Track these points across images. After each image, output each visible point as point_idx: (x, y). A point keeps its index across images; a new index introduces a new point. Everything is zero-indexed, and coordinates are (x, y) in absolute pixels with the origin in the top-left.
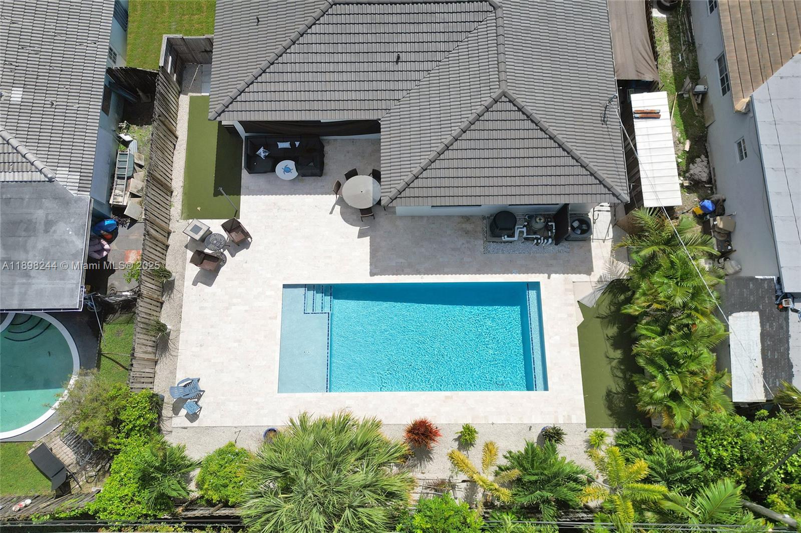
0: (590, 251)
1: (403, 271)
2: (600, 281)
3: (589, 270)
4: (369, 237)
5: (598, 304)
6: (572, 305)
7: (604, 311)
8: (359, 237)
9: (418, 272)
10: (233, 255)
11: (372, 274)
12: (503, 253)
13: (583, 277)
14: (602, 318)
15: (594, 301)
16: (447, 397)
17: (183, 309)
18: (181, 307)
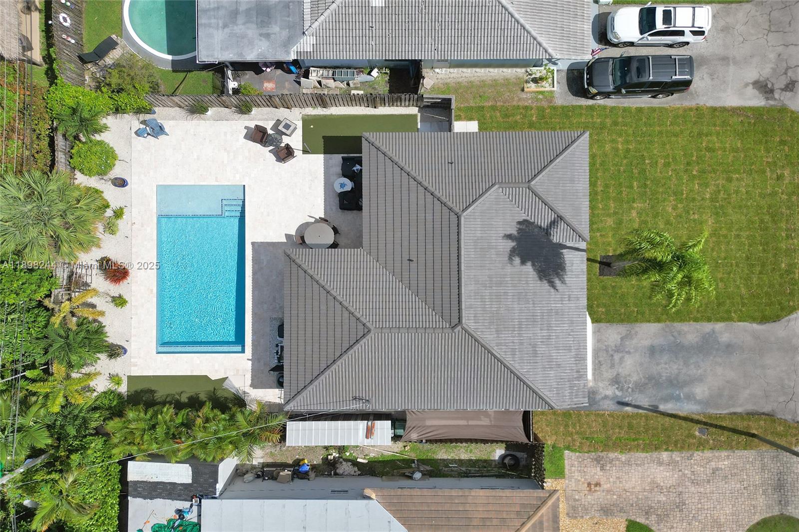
0: (271, 388)
1: (256, 264)
2: (244, 393)
3: (254, 385)
4: (286, 241)
5: (226, 390)
6: (225, 373)
7: (219, 393)
8: (286, 235)
9: (254, 273)
10: (270, 151)
11: (253, 244)
12: (271, 330)
13: (249, 382)
14: (214, 392)
15: (228, 387)
16: (152, 291)
17: (225, 122)
18: (226, 120)
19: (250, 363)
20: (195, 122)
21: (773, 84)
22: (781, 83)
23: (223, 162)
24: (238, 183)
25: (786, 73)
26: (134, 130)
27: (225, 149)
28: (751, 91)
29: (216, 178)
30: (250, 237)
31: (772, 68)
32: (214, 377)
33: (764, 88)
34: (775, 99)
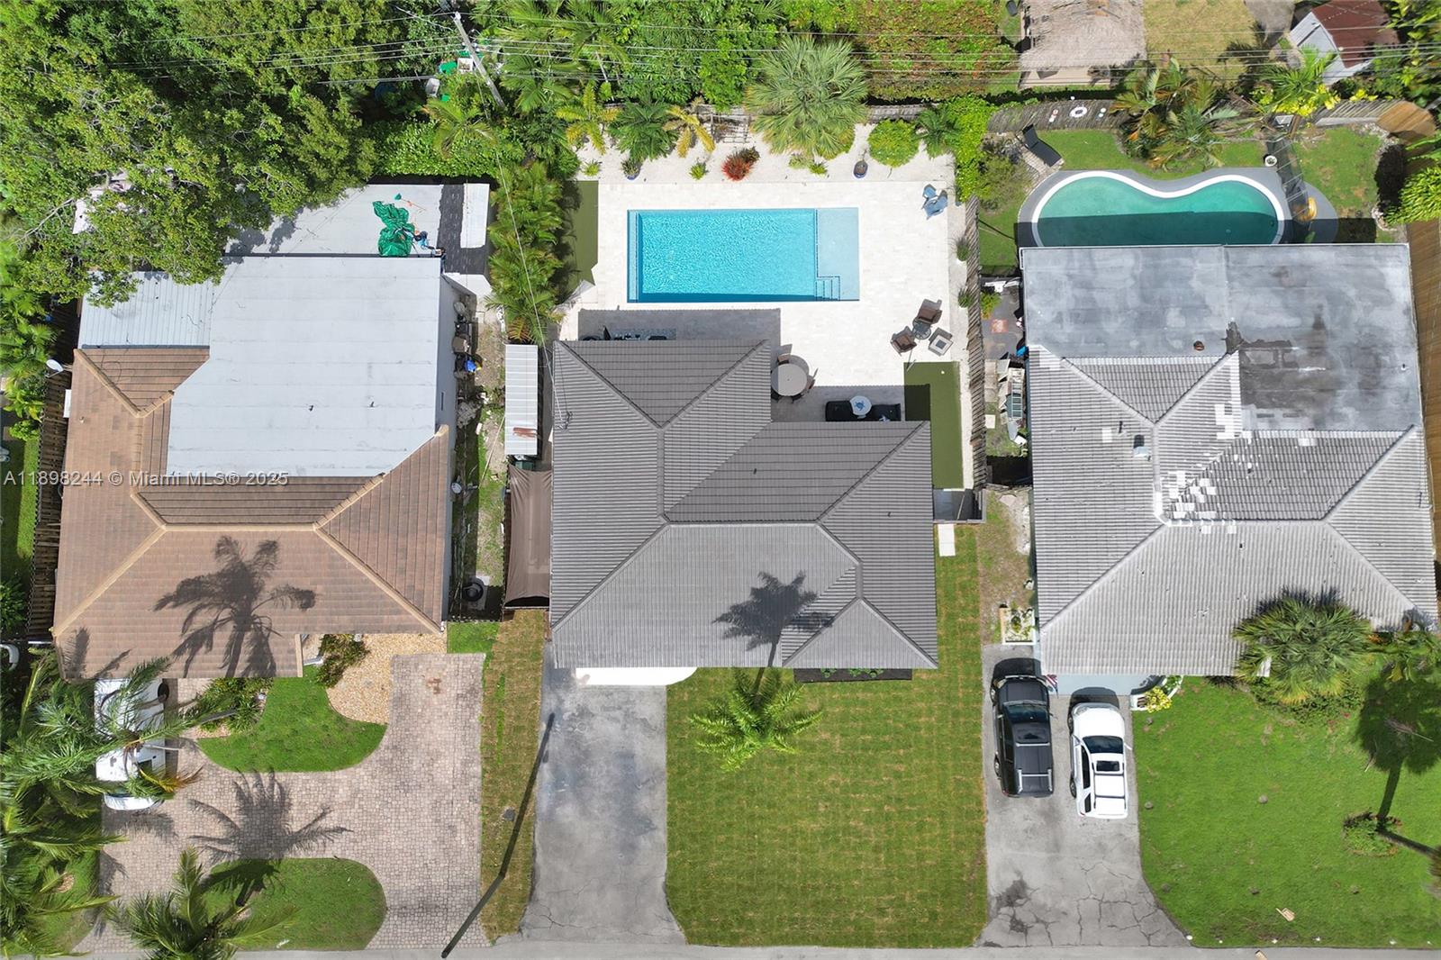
2: (574, 303)
3: (583, 313)
4: (782, 344)
5: (577, 283)
6: (600, 282)
7: (573, 277)
8: (791, 345)
9: (736, 312)
10: (907, 328)
13: (588, 307)
14: (575, 270)
15: (580, 285)
17: (947, 279)
18: (950, 280)
19: (615, 308)
20: (947, 247)
21: (1021, 905)
22: (1023, 914)
23: (891, 277)
24: (861, 293)
25: (1038, 921)
26: (933, 184)
27: (908, 279)
28: (1009, 879)
29: (869, 271)
30: (786, 308)
31: (1045, 905)
32: (595, 271)
33: (1016, 894)
34: (999, 909)
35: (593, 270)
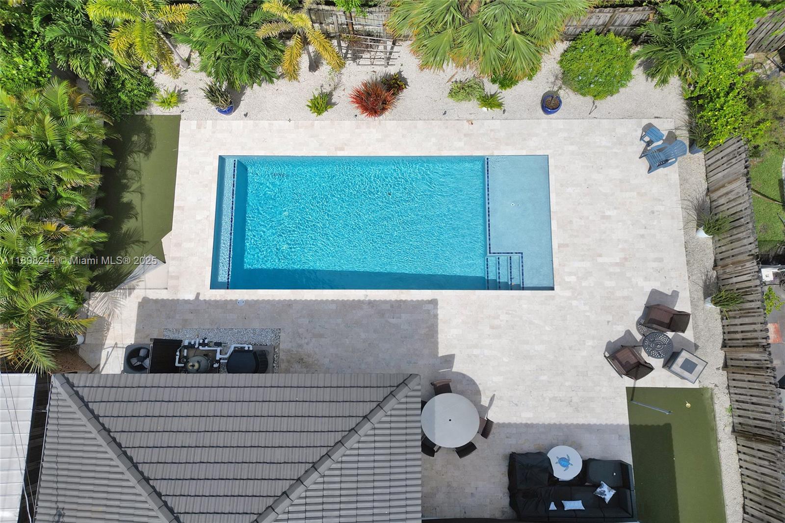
3: (144, 304)
4: (440, 355)
8: (452, 356)
11: (434, 302)
16: (341, 150)
17: (684, 259)
18: (688, 262)
19: (192, 297)
20: (680, 213)
23: (600, 256)
24: (556, 278)
26: (655, 122)
27: (626, 259)
29: (567, 245)
30: (446, 297)
32: (167, 242)
35: (163, 240)
